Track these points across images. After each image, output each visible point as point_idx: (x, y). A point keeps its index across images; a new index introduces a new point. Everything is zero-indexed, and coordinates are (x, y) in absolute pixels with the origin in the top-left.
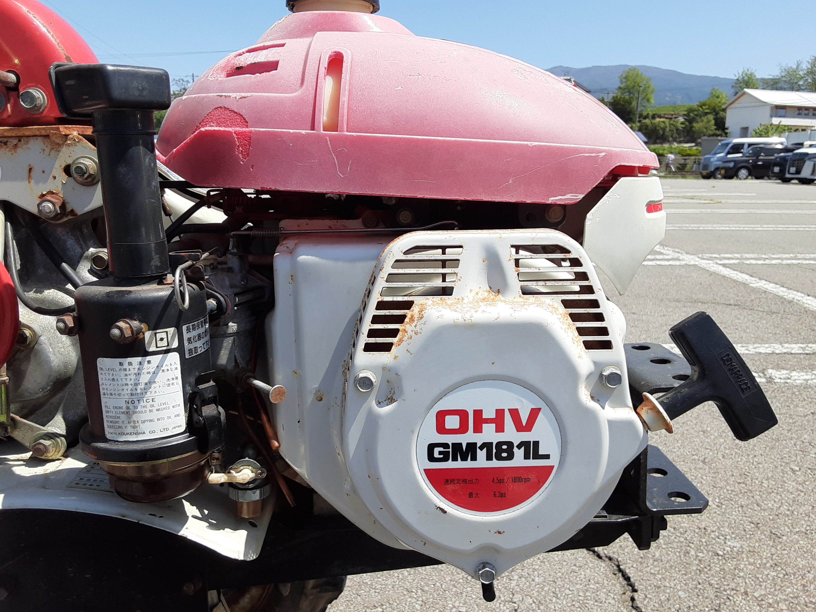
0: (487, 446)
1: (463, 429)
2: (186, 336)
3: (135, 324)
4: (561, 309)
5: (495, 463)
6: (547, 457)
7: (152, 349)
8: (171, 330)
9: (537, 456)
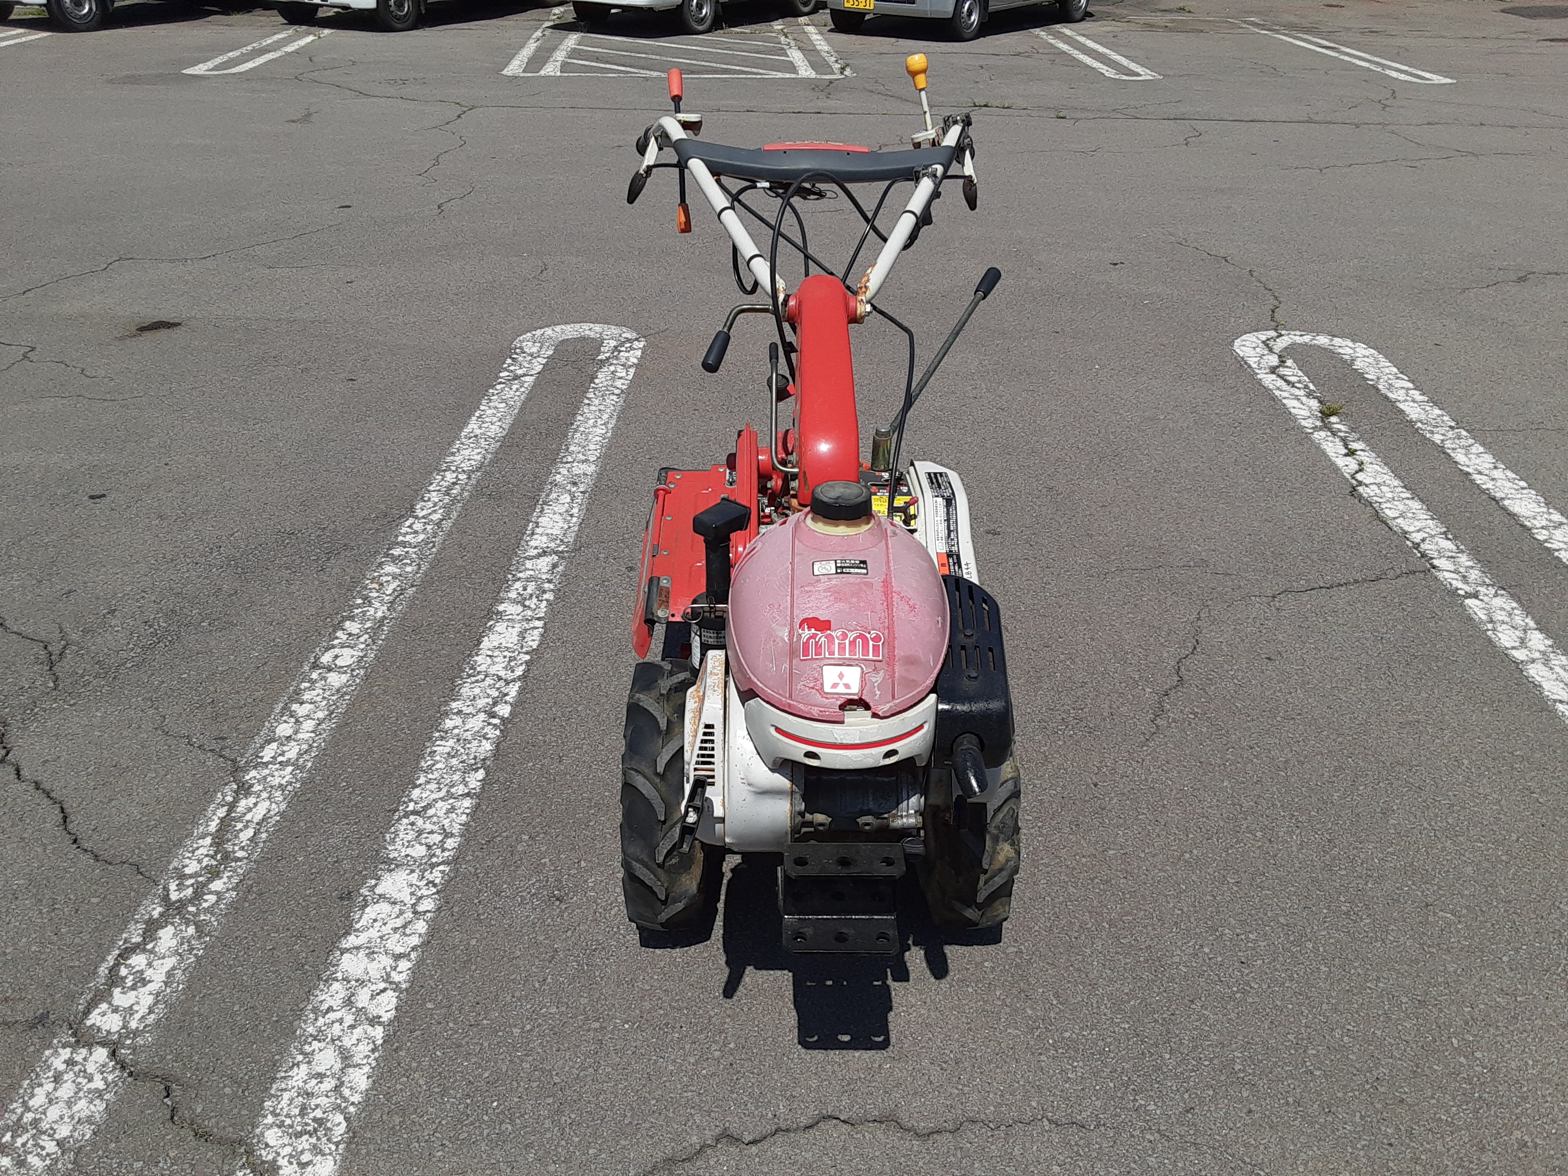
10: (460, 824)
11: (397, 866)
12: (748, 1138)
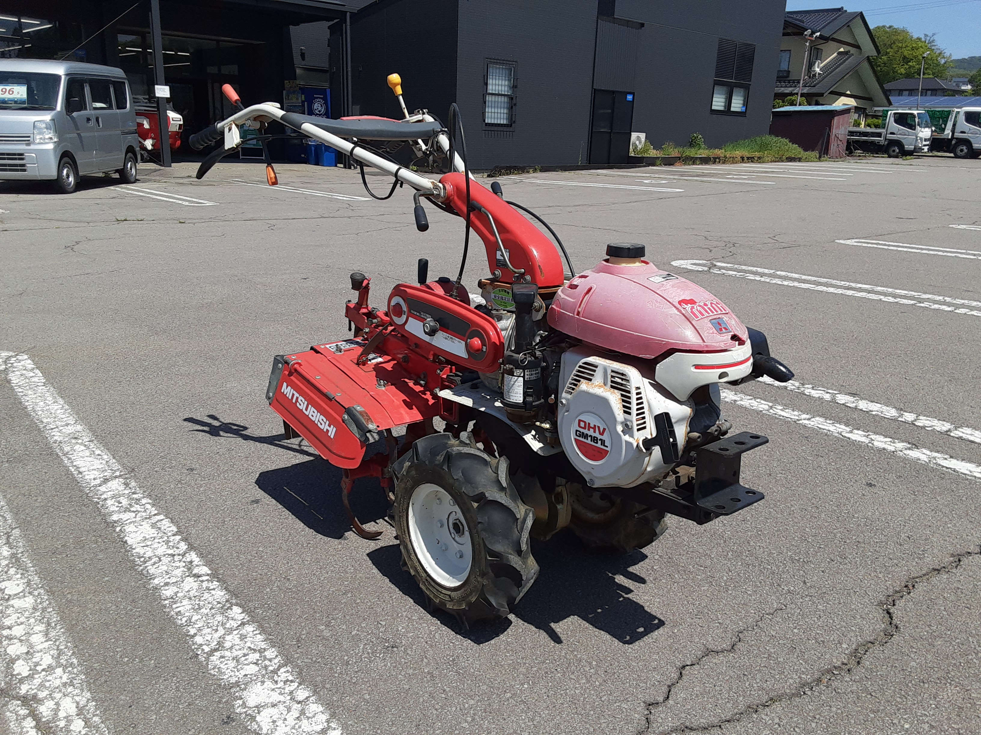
0: (591, 436)
1: (585, 428)
2: (526, 373)
3: (512, 366)
4: (620, 397)
5: (592, 443)
6: (607, 447)
7: (515, 374)
8: (521, 370)
9: (604, 446)
10: (262, 641)
11: (246, 684)
12: (661, 699)
